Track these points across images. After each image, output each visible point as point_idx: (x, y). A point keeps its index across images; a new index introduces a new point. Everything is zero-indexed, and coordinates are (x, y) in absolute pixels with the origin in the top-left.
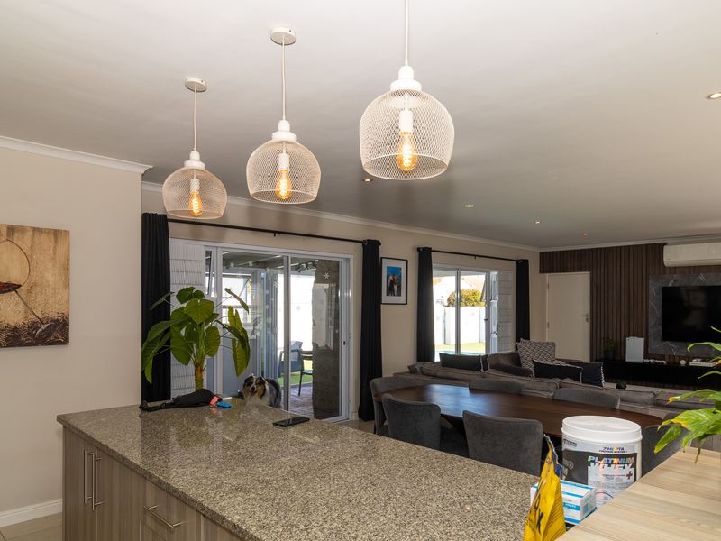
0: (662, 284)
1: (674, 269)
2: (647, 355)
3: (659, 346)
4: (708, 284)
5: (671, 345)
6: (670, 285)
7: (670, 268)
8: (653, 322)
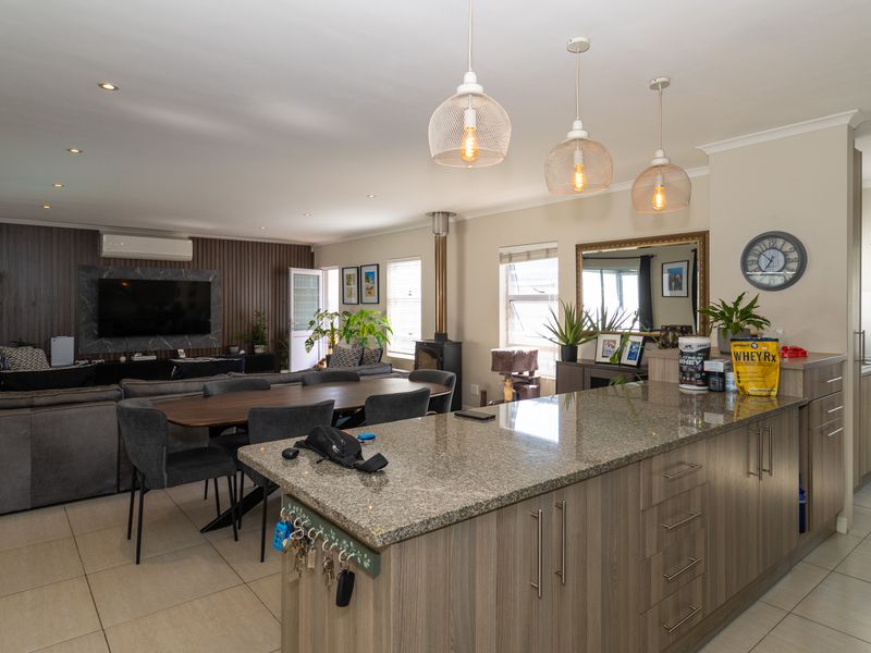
0: (96, 278)
1: (108, 260)
2: (77, 356)
3: (93, 345)
4: (144, 278)
5: (106, 341)
6: (104, 277)
7: (105, 258)
8: (84, 319)
